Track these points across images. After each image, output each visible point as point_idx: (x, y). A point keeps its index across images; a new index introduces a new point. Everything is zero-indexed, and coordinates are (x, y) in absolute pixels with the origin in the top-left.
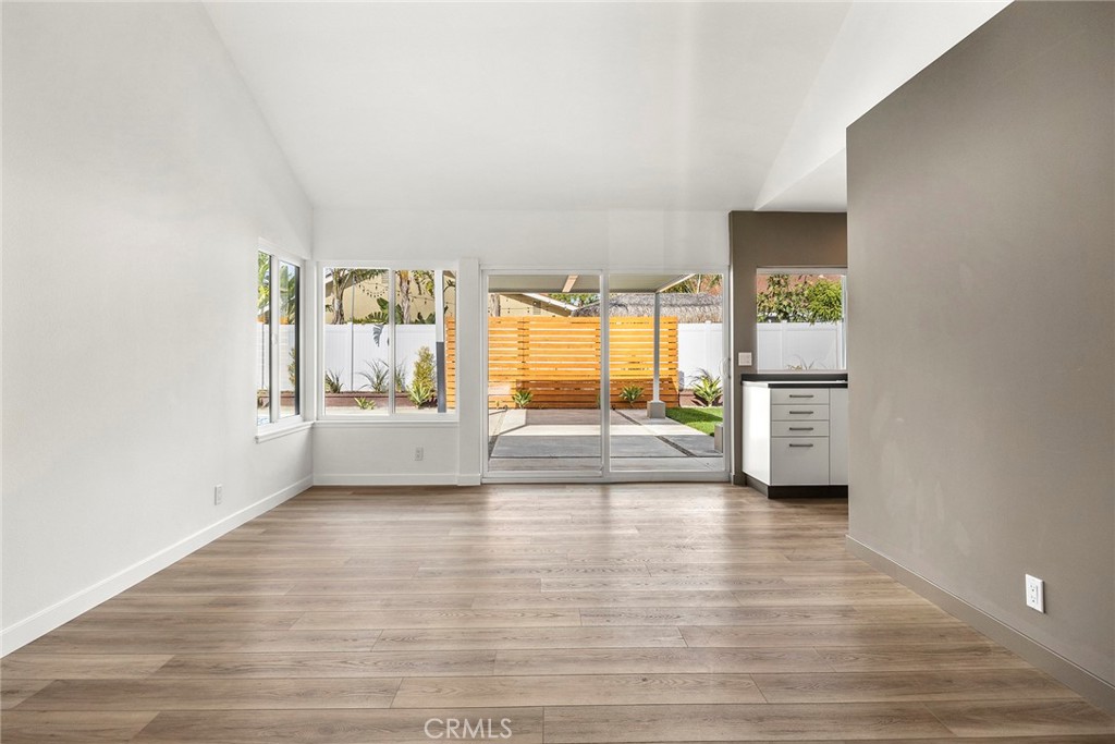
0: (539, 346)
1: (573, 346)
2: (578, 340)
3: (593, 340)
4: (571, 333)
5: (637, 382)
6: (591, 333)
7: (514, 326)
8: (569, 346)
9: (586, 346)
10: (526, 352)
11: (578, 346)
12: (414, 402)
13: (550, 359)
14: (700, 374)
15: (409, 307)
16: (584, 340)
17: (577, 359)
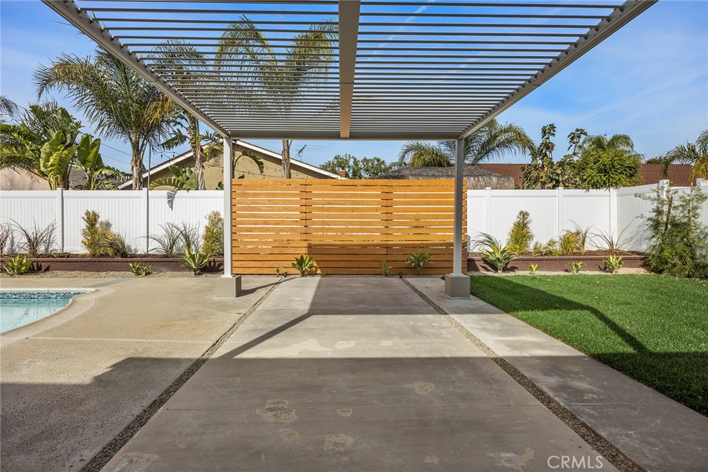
0: (322, 209)
1: (358, 210)
2: (363, 203)
3: (378, 203)
4: (355, 196)
5: (422, 247)
6: (377, 196)
7: (296, 189)
8: (353, 210)
9: (371, 209)
10: (308, 216)
11: (363, 210)
12: (189, 268)
13: (334, 223)
14: (483, 238)
15: (202, 174)
16: (369, 203)
17: (362, 223)
